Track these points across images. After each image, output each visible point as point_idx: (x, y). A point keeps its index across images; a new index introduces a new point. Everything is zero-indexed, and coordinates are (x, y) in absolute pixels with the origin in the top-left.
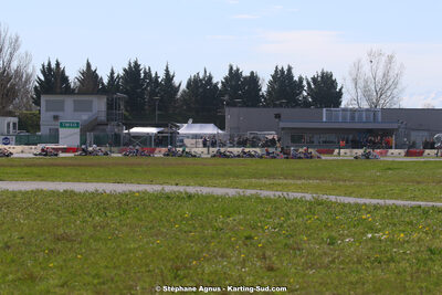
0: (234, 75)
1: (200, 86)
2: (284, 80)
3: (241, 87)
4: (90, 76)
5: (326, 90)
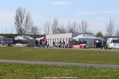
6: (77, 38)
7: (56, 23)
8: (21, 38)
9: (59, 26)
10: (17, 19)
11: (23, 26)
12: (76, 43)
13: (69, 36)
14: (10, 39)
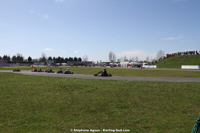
0: (70, 58)
1: (66, 59)
2: (75, 58)
3: (71, 59)
4: (54, 58)
5: (80, 59)
6: (130, 64)
7: (125, 57)
8: (111, 64)
9: (126, 59)
10: (110, 56)
11: (112, 59)
12: (130, 65)
13: (128, 62)
14: (108, 64)
